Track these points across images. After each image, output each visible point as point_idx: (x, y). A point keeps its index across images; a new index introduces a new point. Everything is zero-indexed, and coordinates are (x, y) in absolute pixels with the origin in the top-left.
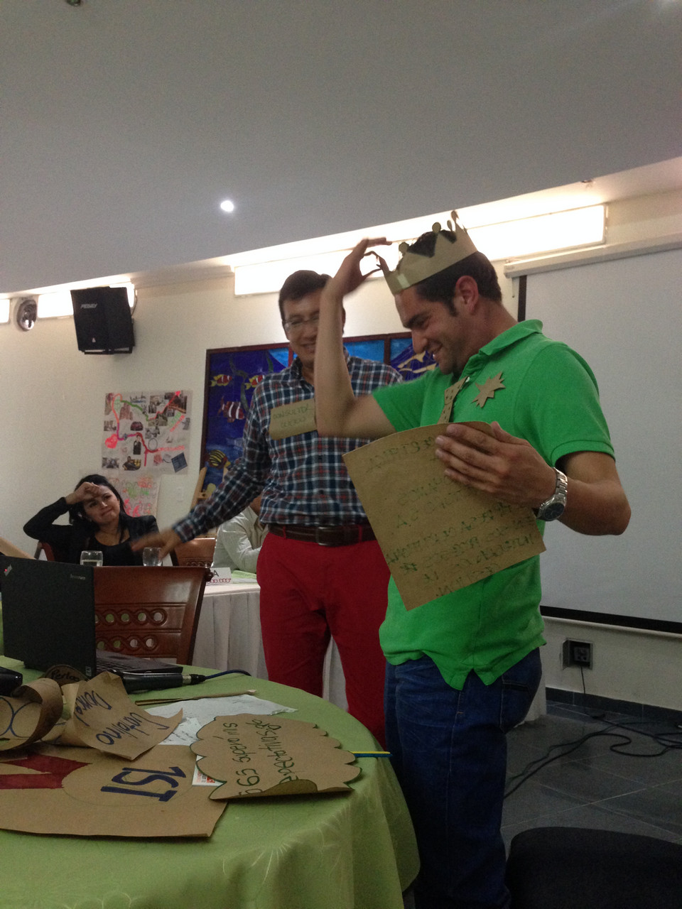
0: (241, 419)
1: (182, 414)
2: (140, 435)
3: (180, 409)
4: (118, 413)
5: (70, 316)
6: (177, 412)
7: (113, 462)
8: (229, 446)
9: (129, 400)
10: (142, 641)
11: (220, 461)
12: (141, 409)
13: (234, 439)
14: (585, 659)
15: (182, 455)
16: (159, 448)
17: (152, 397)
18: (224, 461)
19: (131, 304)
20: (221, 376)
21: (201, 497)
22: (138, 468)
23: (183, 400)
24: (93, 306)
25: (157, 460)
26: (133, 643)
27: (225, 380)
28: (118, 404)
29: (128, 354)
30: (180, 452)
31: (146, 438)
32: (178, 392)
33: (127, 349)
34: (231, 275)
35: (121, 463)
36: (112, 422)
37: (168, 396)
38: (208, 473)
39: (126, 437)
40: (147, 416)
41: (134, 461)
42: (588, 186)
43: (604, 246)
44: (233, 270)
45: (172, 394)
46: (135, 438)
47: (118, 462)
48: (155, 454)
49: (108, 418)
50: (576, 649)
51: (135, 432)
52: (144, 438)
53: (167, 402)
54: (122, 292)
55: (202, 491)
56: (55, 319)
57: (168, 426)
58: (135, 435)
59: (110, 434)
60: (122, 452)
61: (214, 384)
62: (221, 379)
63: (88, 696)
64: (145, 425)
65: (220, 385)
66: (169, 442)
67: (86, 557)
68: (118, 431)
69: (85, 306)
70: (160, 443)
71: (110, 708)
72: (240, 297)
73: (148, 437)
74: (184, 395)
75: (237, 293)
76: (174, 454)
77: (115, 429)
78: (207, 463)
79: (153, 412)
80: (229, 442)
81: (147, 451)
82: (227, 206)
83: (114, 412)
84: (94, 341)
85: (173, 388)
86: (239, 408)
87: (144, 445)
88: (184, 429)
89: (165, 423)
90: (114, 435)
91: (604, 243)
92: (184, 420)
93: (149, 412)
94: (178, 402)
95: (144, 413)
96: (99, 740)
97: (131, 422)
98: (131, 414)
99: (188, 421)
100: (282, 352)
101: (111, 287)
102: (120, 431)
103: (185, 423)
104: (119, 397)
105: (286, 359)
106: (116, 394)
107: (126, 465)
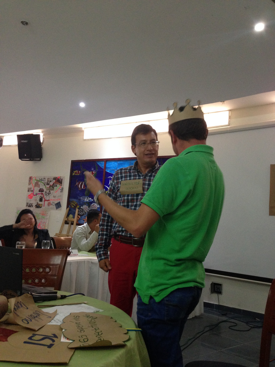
0: (84, 189)
1: (60, 186)
2: (42, 194)
4: (34, 184)
5: (16, 145)
6: (58, 185)
7: (31, 204)
8: (79, 199)
9: (39, 180)
10: (40, 280)
11: (75, 205)
12: (43, 183)
13: (81, 197)
14: (219, 290)
15: (59, 203)
16: (50, 199)
17: (48, 179)
18: (76, 205)
19: (41, 141)
20: (77, 171)
21: (66, 220)
22: (41, 207)
23: (61, 180)
24: (25, 141)
25: (49, 204)
26: (37, 281)
27: (78, 173)
28: (34, 181)
29: (39, 161)
30: (58, 201)
31: (45, 195)
32: (59, 177)
33: (39, 159)
34: (83, 131)
35: (34, 205)
36: (31, 188)
37: (55, 179)
38: (70, 210)
39: (37, 194)
40: (46, 186)
41: (39, 204)
42: (223, 103)
43: (229, 127)
44: (83, 129)
45: (57, 178)
46: (40, 195)
47: (33, 205)
48: (48, 202)
49: (30, 187)
50: (216, 286)
51: (40, 193)
52: (44, 195)
53: (54, 181)
54: (38, 136)
55: (67, 218)
56: (10, 146)
59: (30, 193)
60: (34, 201)
61: (73, 174)
62: (76, 173)
63: (19, 304)
64: (45, 190)
65: (76, 175)
66: (54, 197)
67: (18, 244)
68: (33, 192)
69: (22, 141)
70: (51, 197)
71: (27, 308)
72: (85, 140)
73: (46, 195)
74: (61, 178)
75: (85, 138)
76: (56, 202)
77: (32, 191)
78: (70, 206)
79: (48, 185)
80: (79, 198)
81: (45, 200)
82: (82, 105)
83: (32, 184)
84: (25, 155)
85: (57, 176)
86: (83, 184)
87: (44, 198)
88: (61, 192)
89: (53, 190)
90: (32, 194)
91: (229, 125)
92: (61, 188)
93: (47, 185)
94: (59, 181)
95: (44, 185)
96: (23, 321)
97: (39, 189)
98: (39, 185)
99: (62, 189)
100: (102, 163)
101: (34, 134)
102: (34, 192)
103: (61, 190)
104: (35, 178)
105: (103, 165)
106: (33, 177)
107: (36, 206)
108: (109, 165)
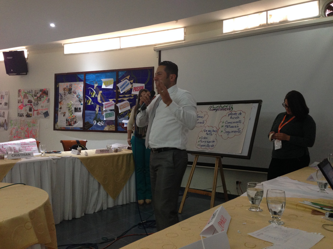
1: (46, 97)
2: (31, 105)
3: (46, 95)
4: (23, 96)
5: (3, 61)
6: (45, 96)
7: (22, 115)
9: (27, 92)
12: (31, 95)
15: (47, 112)
16: (38, 109)
17: (35, 91)
19: (26, 56)
22: (31, 117)
23: (47, 92)
24: (11, 58)
25: (38, 114)
28: (22, 93)
29: (26, 75)
31: (34, 106)
32: (45, 89)
33: (25, 73)
34: (63, 47)
35: (25, 115)
37: (41, 91)
39: (26, 105)
40: (34, 98)
41: (29, 114)
42: (177, 22)
44: (63, 45)
45: (43, 90)
46: (29, 106)
48: (37, 111)
49: (19, 99)
53: (41, 92)
54: (22, 52)
57: (41, 101)
58: (29, 105)
59: (20, 104)
60: (25, 111)
61: (58, 86)
64: (33, 101)
66: (42, 107)
69: (8, 58)
70: (39, 107)
72: (67, 55)
74: (47, 90)
75: (65, 53)
76: (44, 111)
77: (22, 102)
78: (56, 115)
79: (36, 96)
81: (34, 110)
83: (21, 96)
84: (12, 70)
85: (43, 88)
87: (33, 108)
88: (47, 102)
91: (184, 41)
93: (34, 96)
94: (45, 93)
95: (32, 97)
97: (28, 100)
98: (28, 97)
99: (49, 99)
100: (82, 75)
101: (18, 50)
102: (24, 103)
103: (47, 100)
104: (23, 91)
105: (83, 78)
106: (22, 89)
107: (26, 115)
108: (88, 77)
